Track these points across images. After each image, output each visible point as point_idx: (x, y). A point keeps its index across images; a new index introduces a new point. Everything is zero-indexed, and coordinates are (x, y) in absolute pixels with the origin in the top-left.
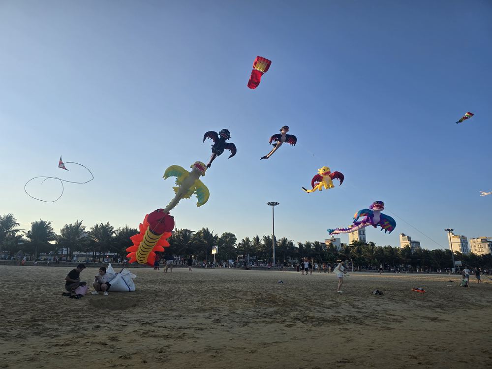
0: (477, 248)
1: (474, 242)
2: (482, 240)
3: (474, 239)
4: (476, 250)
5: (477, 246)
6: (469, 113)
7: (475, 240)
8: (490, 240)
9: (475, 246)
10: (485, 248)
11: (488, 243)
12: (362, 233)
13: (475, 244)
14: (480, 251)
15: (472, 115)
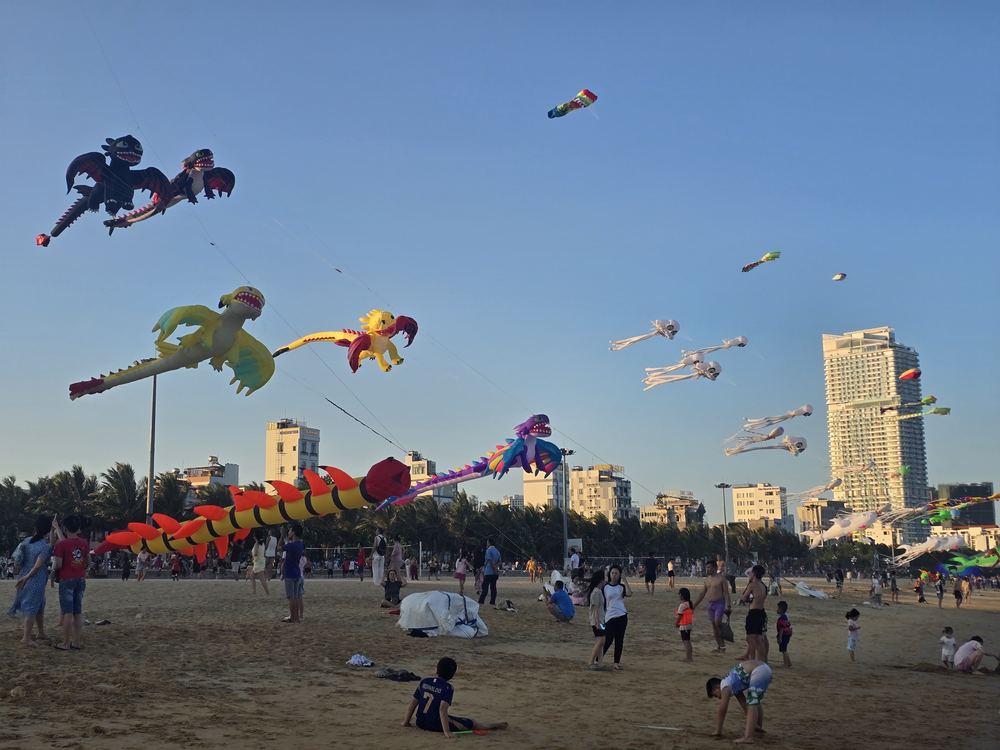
0: (585, 497)
1: (581, 480)
2: (601, 473)
3: (581, 469)
4: (582, 503)
5: (585, 491)
6: (587, 93)
7: (584, 474)
8: (619, 475)
9: (581, 492)
10: (606, 496)
11: (614, 484)
12: (309, 450)
13: (581, 486)
14: (593, 505)
15: (593, 97)
